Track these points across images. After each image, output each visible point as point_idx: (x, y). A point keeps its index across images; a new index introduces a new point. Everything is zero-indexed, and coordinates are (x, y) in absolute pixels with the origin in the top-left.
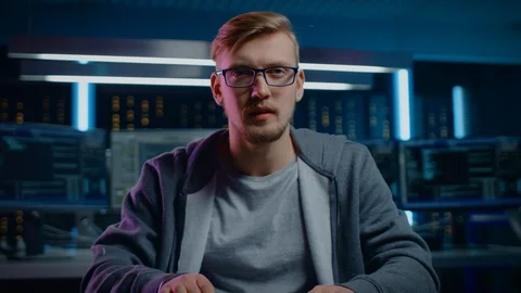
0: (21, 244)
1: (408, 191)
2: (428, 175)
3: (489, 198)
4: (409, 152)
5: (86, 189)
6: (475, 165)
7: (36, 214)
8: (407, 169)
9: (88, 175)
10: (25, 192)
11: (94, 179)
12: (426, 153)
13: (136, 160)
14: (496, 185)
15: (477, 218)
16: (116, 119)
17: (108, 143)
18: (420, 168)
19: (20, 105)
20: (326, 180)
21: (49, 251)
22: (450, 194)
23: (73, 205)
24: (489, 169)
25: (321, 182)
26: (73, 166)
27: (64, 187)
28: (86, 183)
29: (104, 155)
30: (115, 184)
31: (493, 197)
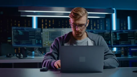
0: (22, 55)
1: (113, 43)
2: (118, 39)
3: (133, 44)
4: (113, 33)
5: (37, 42)
6: (129, 36)
7: (25, 48)
8: (113, 37)
9: (37, 39)
10: (23, 43)
11: (39, 40)
12: (118, 33)
13: (48, 35)
14: (135, 41)
15: (132, 49)
16: (43, 25)
17: (42, 31)
18: (116, 37)
19: (19, 22)
20: (93, 42)
21: (28, 57)
22: (123, 44)
23: (34, 46)
24: (133, 37)
25: (92, 42)
26: (34, 37)
27: (32, 42)
28: (37, 41)
29: (41, 34)
30: (44, 41)
31: (134, 44)
